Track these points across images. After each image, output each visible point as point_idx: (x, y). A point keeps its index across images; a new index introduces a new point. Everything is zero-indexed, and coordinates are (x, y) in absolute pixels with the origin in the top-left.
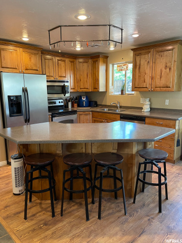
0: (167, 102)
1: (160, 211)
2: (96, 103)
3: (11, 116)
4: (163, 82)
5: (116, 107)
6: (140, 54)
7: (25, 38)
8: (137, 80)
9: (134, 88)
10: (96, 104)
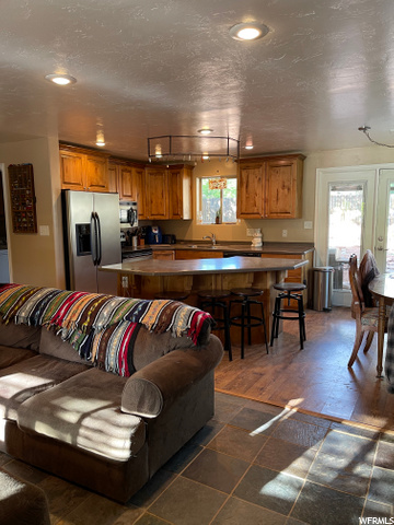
0: (285, 233)
1: (302, 348)
2: (173, 237)
3: (78, 255)
4: (280, 206)
5: (211, 242)
6: (247, 168)
7: (100, 143)
8: (244, 203)
9: (240, 214)
10: (174, 240)
